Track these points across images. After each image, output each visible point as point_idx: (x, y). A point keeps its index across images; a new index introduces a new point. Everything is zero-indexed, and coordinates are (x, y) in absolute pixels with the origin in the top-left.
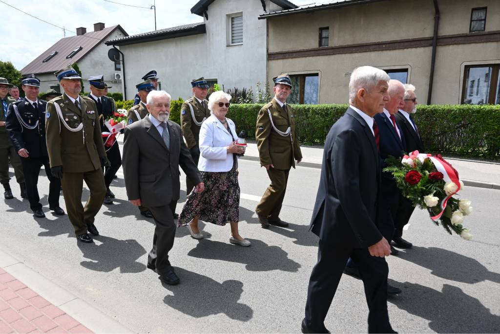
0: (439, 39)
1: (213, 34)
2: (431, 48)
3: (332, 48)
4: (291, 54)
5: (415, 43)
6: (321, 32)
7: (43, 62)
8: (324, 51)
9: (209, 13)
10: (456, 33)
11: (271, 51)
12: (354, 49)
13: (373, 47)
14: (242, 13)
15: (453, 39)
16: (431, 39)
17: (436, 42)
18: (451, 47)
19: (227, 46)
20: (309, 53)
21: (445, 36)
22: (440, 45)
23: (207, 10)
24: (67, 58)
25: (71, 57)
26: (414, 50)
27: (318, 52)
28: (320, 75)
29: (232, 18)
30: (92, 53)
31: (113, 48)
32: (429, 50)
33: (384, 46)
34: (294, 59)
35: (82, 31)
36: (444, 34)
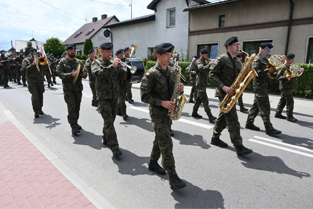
0: (293, 21)
1: (159, 21)
2: (287, 27)
3: (227, 28)
4: (202, 32)
5: (278, 24)
6: (221, 18)
7: (74, 37)
8: (222, 30)
9: (157, 8)
10: (304, 17)
11: (191, 30)
12: (240, 29)
13: (252, 27)
14: (175, 7)
15: (302, 21)
16: (288, 21)
17: (290, 23)
18: (301, 26)
19: (167, 28)
20: (213, 31)
21: (297, 19)
22: (293, 25)
23: (156, 6)
24: (86, 35)
25: (88, 35)
26: (277, 28)
27: (218, 30)
28: (219, 44)
29: (170, 11)
30: (99, 32)
31: (106, 29)
32: (286, 28)
33: (258, 26)
34: (204, 35)
35: (95, 19)
36: (296, 18)
